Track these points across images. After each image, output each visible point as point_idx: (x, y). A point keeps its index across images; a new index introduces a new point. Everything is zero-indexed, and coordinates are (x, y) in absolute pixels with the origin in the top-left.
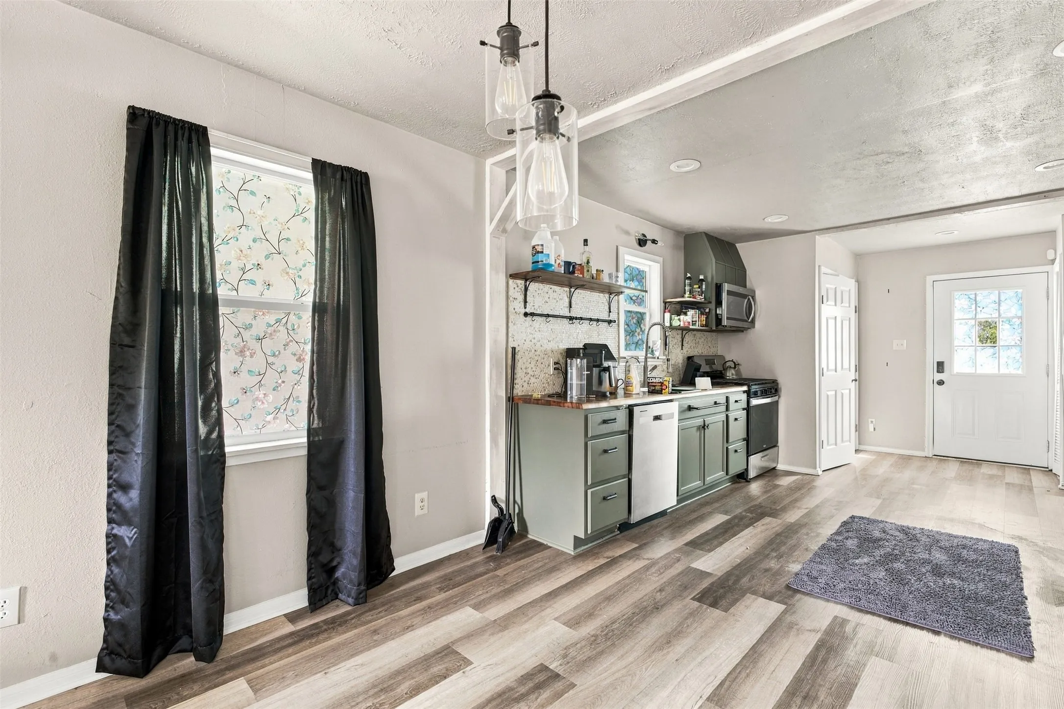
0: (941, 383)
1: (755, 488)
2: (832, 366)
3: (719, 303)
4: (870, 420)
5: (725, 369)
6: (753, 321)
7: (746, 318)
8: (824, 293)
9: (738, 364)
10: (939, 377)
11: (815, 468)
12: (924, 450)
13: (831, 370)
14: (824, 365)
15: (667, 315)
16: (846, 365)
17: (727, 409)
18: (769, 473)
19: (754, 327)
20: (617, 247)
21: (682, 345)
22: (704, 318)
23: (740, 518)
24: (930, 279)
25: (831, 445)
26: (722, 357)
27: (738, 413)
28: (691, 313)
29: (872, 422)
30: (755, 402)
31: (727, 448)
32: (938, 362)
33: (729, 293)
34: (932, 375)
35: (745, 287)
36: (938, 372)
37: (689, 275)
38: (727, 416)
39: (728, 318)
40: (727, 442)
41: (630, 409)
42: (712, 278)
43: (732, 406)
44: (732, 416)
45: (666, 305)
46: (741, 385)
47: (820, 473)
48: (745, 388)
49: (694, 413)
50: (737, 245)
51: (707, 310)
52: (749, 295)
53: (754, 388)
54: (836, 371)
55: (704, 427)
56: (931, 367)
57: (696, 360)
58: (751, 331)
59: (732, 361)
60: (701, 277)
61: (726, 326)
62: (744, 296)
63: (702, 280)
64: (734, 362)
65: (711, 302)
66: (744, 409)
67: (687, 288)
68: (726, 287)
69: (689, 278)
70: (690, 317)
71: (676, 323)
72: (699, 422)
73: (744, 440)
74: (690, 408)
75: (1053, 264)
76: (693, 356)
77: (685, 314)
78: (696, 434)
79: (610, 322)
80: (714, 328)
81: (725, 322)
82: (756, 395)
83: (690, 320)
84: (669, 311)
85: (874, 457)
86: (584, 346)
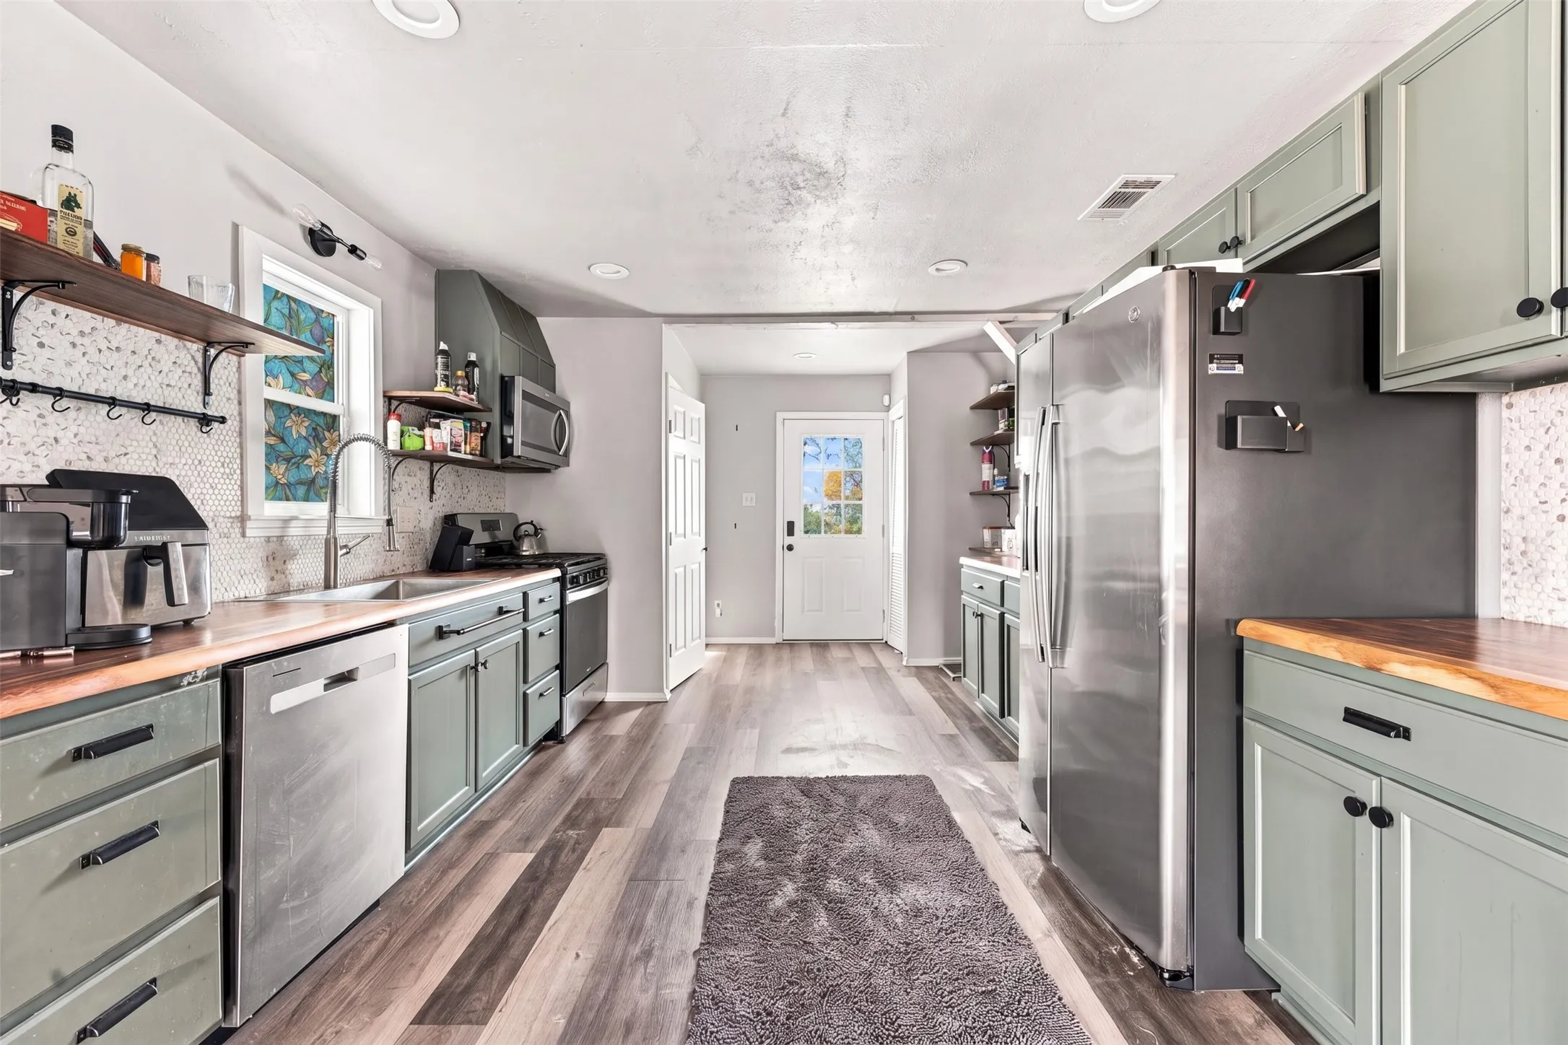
0: (790, 548)
1: (575, 753)
2: (680, 530)
3: (507, 417)
4: (716, 602)
5: (519, 538)
6: (567, 454)
7: (556, 449)
8: (671, 417)
9: (541, 529)
10: (789, 540)
11: (661, 690)
12: (773, 635)
13: (680, 536)
14: (671, 529)
15: (394, 425)
16: (696, 529)
17: (525, 619)
18: (595, 712)
19: (568, 465)
20: (236, 227)
21: (432, 492)
22: (475, 440)
23: (554, 848)
24: (780, 416)
25: (680, 648)
26: (513, 516)
27: (544, 621)
28: (446, 425)
29: (718, 605)
30: (573, 596)
31: (525, 695)
32: (788, 522)
33: (526, 396)
34: (781, 538)
35: (554, 390)
36: (788, 535)
37: (443, 346)
38: (525, 632)
39: (524, 443)
40: (525, 681)
41: (230, 676)
42: (494, 363)
43: (534, 611)
44: (533, 628)
45: (391, 403)
46: (548, 567)
47: (668, 696)
48: (556, 573)
49: (454, 642)
50: (539, 319)
51: (484, 425)
52: (561, 409)
53: (572, 571)
54: (685, 537)
55: (475, 668)
56: (781, 528)
57: (462, 522)
58: (563, 471)
59: (531, 523)
60: (473, 357)
61: (519, 457)
62: (552, 407)
63: (472, 364)
64: (534, 525)
65: (490, 410)
66: (556, 612)
67: (440, 372)
68: (520, 384)
69: (443, 352)
70: (445, 434)
71: (413, 443)
72: (466, 657)
73: (557, 667)
74: (441, 633)
75: (888, 411)
76: (456, 515)
77: (437, 426)
78: (457, 688)
79: (205, 420)
80: (498, 461)
81: (518, 450)
82: (575, 582)
83: (447, 439)
84: (399, 418)
85: (724, 653)
86: (48, 477)
